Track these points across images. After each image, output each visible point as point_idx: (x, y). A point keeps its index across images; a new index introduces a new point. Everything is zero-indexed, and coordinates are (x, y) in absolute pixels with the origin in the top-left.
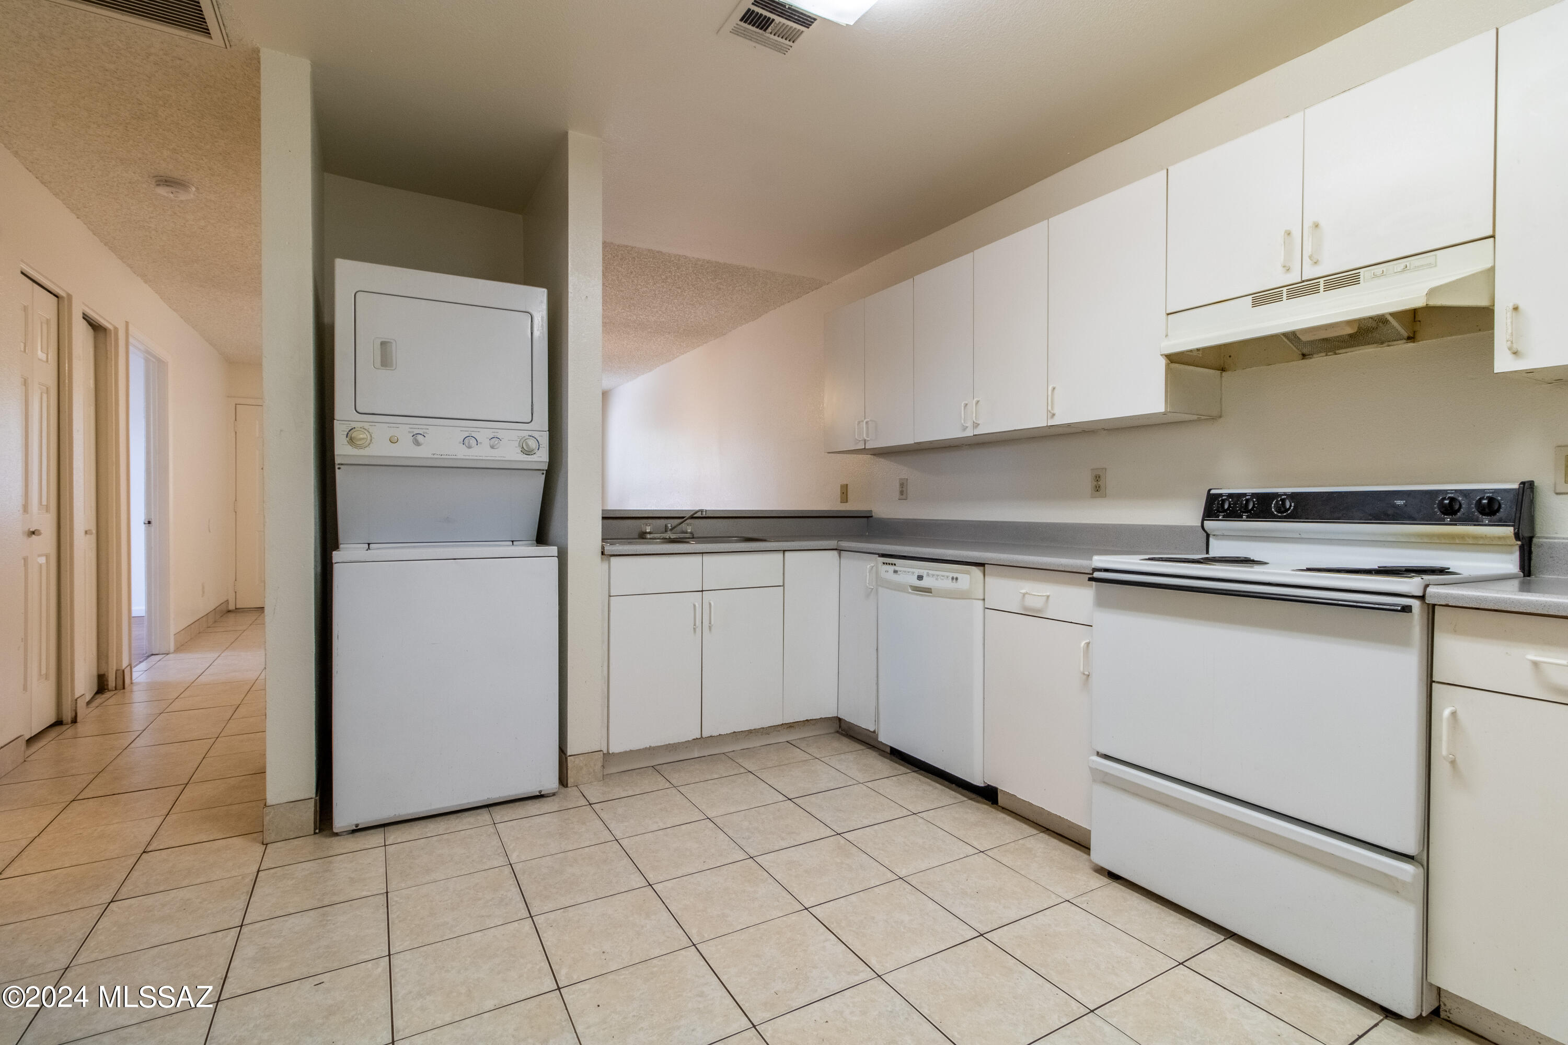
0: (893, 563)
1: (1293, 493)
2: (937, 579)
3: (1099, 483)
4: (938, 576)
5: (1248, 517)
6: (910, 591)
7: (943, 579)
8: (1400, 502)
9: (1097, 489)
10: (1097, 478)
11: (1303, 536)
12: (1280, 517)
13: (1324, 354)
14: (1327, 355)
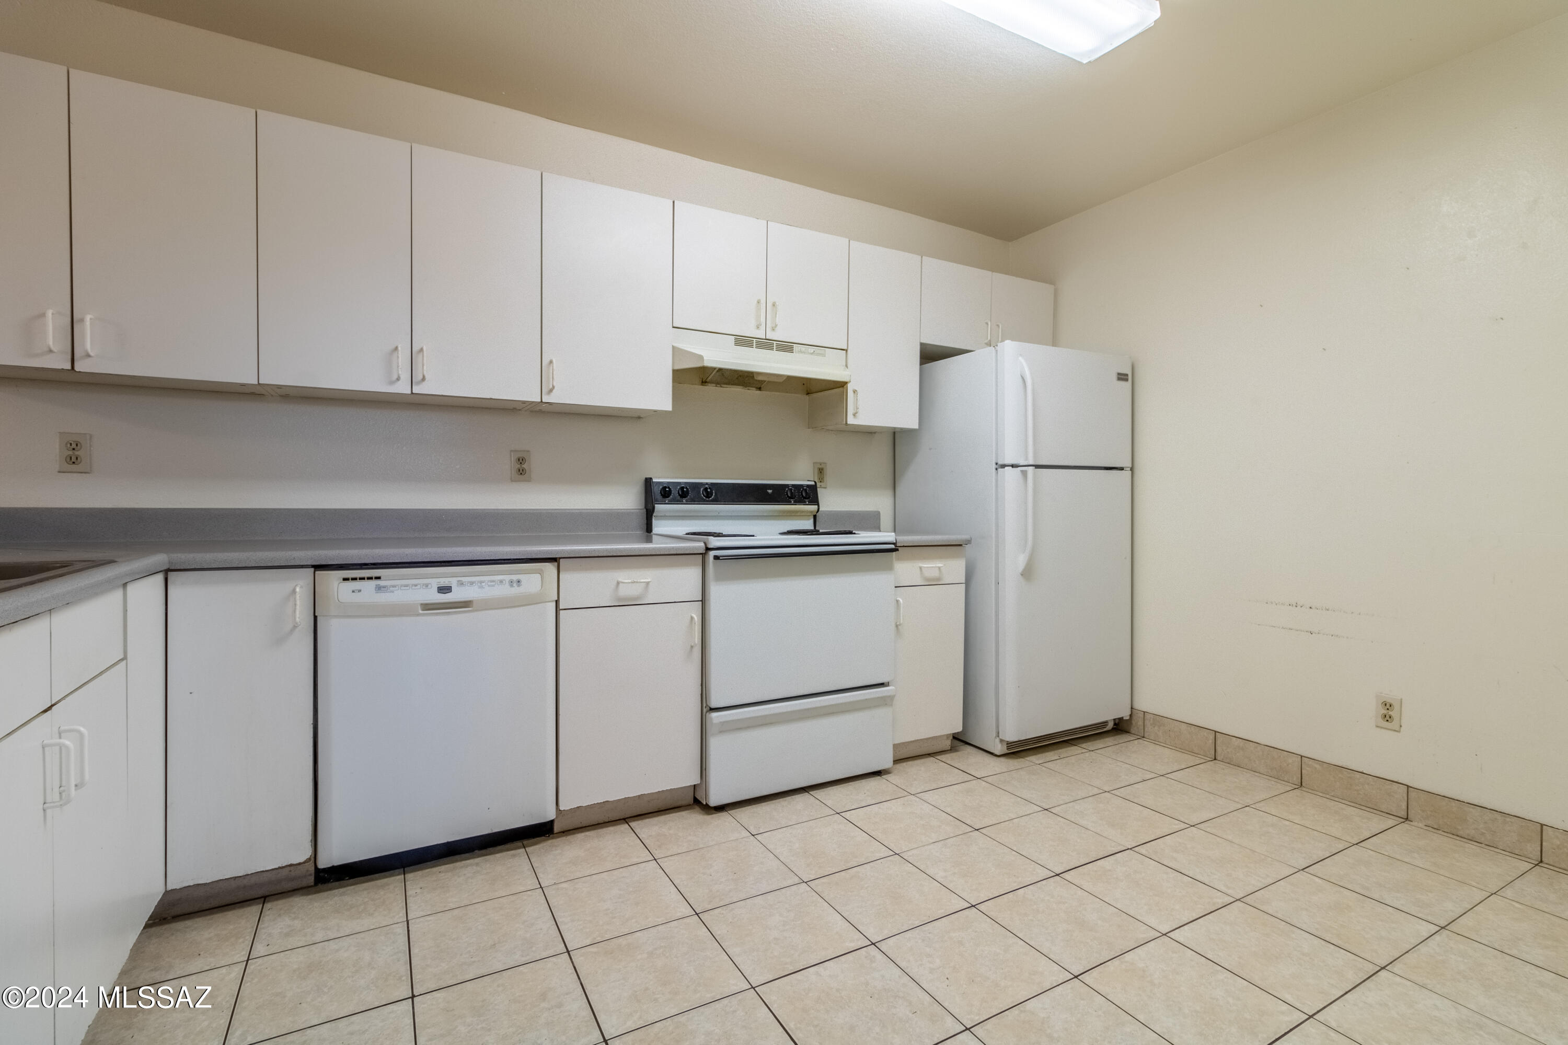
0: (378, 575)
1: (711, 483)
2: (481, 587)
3: (523, 466)
4: (481, 582)
5: (687, 501)
6: (421, 612)
7: (493, 586)
8: (770, 491)
9: (521, 472)
10: (521, 461)
11: (721, 514)
12: (708, 501)
13: (714, 385)
14: (716, 386)
